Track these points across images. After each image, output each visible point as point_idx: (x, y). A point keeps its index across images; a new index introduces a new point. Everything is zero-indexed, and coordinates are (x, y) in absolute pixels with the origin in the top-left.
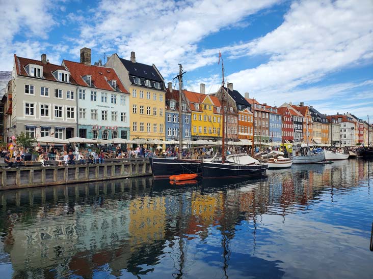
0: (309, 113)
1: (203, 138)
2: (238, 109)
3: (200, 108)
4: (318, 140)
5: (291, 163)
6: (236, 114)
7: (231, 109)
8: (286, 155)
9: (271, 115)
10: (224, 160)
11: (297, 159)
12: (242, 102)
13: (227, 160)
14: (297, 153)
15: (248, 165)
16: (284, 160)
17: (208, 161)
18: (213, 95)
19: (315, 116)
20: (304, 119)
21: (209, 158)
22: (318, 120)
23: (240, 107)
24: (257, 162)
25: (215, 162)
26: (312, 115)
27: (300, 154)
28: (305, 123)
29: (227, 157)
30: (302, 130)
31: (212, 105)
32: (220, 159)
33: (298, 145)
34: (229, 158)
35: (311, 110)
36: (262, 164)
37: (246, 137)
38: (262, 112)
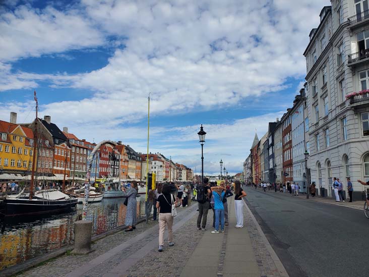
0: (125, 151)
1: (9, 172)
2: (55, 143)
3: (8, 138)
4: (133, 176)
5: (102, 198)
6: (52, 148)
7: (47, 142)
8: (97, 190)
9: (89, 151)
10: (32, 196)
11: (108, 193)
12: (59, 136)
13: (36, 196)
14: (109, 188)
15: (58, 200)
16: (95, 195)
17: (13, 197)
18: (25, 126)
19: (131, 154)
20: (120, 156)
21: (15, 194)
22: (133, 158)
23: (57, 141)
24: (67, 197)
25: (20, 198)
26: (128, 153)
27: (111, 189)
28: (121, 160)
29: (36, 193)
30: (119, 166)
31: (24, 137)
32: (28, 195)
33: (111, 180)
34: (38, 194)
35: (128, 148)
36: (73, 199)
37: (61, 172)
38: (80, 148)
